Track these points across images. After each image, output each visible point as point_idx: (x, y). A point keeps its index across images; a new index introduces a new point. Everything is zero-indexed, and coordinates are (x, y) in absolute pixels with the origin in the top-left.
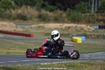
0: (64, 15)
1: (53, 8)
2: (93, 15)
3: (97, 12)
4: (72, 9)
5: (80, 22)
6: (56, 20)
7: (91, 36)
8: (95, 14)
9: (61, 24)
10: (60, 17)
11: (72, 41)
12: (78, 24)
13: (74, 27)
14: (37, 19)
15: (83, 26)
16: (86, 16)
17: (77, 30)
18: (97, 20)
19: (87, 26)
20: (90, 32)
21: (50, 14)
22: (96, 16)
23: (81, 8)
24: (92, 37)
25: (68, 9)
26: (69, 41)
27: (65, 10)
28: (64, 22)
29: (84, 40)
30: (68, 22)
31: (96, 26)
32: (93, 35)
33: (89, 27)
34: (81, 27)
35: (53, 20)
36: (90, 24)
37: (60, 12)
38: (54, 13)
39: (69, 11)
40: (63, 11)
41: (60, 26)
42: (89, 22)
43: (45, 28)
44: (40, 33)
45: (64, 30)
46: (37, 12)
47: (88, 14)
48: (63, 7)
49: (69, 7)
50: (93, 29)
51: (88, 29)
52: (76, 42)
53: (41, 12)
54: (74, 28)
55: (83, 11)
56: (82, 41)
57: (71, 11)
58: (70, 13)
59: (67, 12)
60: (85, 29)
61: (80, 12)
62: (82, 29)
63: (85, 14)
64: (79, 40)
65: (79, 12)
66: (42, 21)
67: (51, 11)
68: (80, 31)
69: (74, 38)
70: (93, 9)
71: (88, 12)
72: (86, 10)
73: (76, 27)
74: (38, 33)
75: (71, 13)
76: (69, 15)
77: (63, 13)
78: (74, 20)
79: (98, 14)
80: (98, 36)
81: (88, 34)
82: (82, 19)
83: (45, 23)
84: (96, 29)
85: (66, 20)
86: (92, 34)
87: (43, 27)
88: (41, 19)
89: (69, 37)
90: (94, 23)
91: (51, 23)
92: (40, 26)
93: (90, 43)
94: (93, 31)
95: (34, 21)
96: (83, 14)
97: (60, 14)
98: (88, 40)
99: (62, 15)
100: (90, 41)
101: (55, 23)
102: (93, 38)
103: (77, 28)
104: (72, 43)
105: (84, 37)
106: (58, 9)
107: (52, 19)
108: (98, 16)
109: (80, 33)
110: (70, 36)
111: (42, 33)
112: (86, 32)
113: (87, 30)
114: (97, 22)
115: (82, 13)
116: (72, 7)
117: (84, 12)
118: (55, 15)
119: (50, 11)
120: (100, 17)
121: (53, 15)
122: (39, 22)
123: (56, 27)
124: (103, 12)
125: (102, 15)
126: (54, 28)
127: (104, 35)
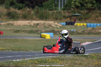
0: (33, 12)
1: (21, 6)
2: (59, 12)
3: (64, 9)
4: (40, 6)
5: (47, 19)
6: (25, 17)
7: (59, 32)
8: (62, 11)
9: (30, 21)
10: (29, 14)
11: (41, 37)
12: (46, 21)
13: (42, 24)
14: (6, 17)
15: (51, 22)
16: (53, 13)
17: (45, 27)
18: (64, 17)
19: (54, 23)
20: (57, 28)
21: (19, 12)
22: (63, 13)
23: (48, 5)
25: (36, 7)
26: (38, 37)
27: (33, 7)
28: (32, 19)
29: (52, 36)
30: (36, 19)
31: (63, 22)
32: (61, 31)
33: (56, 23)
34: (49, 24)
35: (22, 18)
36: (58, 21)
37: (28, 9)
38: (23, 11)
39: (37, 9)
40: (31, 9)
41: (29, 23)
42: (56, 19)
43: (14, 25)
44: (10, 30)
45: (33, 27)
46: (6, 10)
47: (55, 11)
48: (31, 5)
49: (37, 5)
50: (61, 25)
51: (56, 25)
52: (45, 38)
53: (10, 10)
54: (43, 25)
55: (50, 9)
56: (51, 37)
57: (39, 8)
58: (38, 11)
59: (35, 9)
60: (53, 25)
61: (48, 9)
62: (50, 25)
63: (53, 11)
64: (48, 36)
65: (46, 9)
66: (11, 18)
68: (48, 28)
69: (43, 34)
70: (59, 6)
71: (56, 9)
72: (54, 7)
73: (44, 24)
74: (7, 30)
75: (39, 11)
76: (37, 13)
77: (31, 11)
78: (42, 17)
79: (65, 11)
81: (56, 30)
82: (50, 16)
83: (14, 21)
84: (63, 25)
85: (34, 17)
86: (59, 30)
87: (12, 25)
88: (10, 17)
89: (38, 34)
90: (61, 19)
91: (20, 20)
92: (10, 24)
94: (61, 27)
95: (3, 19)
96: (50, 11)
97: (29, 11)
98: (57, 35)
99: (30, 13)
101: (24, 20)
104: (41, 39)
105: (52, 34)
106: (27, 7)
107: (21, 16)
108: (64, 13)
109: (48, 30)
110: (39, 32)
111: (11, 30)
113: (55, 26)
114: (64, 19)
115: (49, 10)
117: (52, 9)
118: (24, 12)
119: (19, 9)
120: (67, 14)
121: (21, 13)
122: (8, 20)
123: (24, 24)
124: (70, 9)
125: (68, 12)
126: (23, 26)
127: (71, 31)
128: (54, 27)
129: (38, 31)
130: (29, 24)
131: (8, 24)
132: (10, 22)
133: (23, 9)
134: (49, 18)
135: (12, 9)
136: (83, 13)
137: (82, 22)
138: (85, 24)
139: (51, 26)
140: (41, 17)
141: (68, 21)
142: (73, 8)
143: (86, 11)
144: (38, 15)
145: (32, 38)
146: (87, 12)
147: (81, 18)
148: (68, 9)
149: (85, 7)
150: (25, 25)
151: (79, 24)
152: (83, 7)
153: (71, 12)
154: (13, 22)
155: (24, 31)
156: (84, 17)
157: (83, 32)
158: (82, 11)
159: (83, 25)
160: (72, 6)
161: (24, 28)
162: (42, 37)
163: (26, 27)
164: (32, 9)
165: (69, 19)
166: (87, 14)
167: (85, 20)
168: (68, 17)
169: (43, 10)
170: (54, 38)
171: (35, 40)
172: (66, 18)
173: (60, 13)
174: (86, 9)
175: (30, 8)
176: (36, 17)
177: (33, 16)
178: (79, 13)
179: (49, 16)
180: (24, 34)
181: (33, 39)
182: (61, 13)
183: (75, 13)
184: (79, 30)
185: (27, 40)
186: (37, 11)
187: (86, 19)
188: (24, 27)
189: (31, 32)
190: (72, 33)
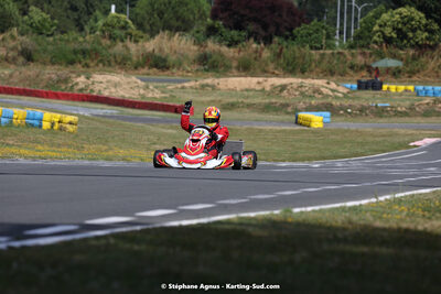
0: (266, 54)
1: (236, 38)
2: (339, 53)
3: (351, 47)
4: (287, 38)
5: (307, 74)
6: (245, 68)
7: (344, 109)
8: (346, 52)
9: (261, 79)
10: (255, 59)
11: (297, 123)
12: (306, 78)
13: (295, 86)
14: (196, 67)
15: (319, 83)
16: (323, 55)
17: (302, 94)
18: (352, 67)
19: (328, 83)
20: (337, 98)
21: (230, 52)
22: (349, 57)
23: (310, 35)
24: (346, 111)
25: (276, 39)
26: (289, 123)
27: (268, 41)
28: (265, 72)
29: (328, 120)
30: (277, 72)
31: (351, 81)
32: (350, 107)
33: (333, 86)
34: (313, 85)
35: (238, 68)
36: (334, 79)
37: (255, 46)
38: (240, 51)
39: (279, 44)
40: (262, 45)
41: (259, 83)
42: (330, 73)
43: (220, 90)
45: (269, 94)
46: (196, 48)
47: (329, 52)
48: (262, 33)
49: (278, 34)
50: (345, 91)
51: (333, 91)
52: (309, 126)
53: (206, 46)
54: (296, 90)
55: (314, 44)
56: (325, 123)
57: (285, 43)
58: (281, 50)
59: (273, 46)
60: (325, 91)
61: (307, 46)
62: (317, 91)
63: (322, 51)
64: (317, 120)
65: (304, 46)
66: (207, 71)
67: (232, 43)
68: (311, 97)
69: (302, 115)
70: (337, 37)
71: (330, 46)
72: (324, 41)
73: (301, 86)
74: (203, 103)
75: (285, 50)
76: (279, 55)
77: (262, 49)
78: (293, 68)
79: (354, 51)
81: (336, 103)
82: (313, 65)
83: (218, 77)
84: (351, 90)
85: (271, 67)
86: (346, 103)
87: (213, 87)
88: (207, 67)
89: (288, 113)
90: (343, 74)
91: (234, 76)
92: (208, 85)
93: (346, 128)
94: (345, 96)
95: (188, 72)
96: (313, 52)
97: (256, 52)
98: (338, 119)
99: (260, 56)
100: (343, 124)
101: (245, 76)
102: (350, 114)
103: (304, 89)
104: (298, 127)
105: (328, 114)
106: (252, 40)
107: (235, 64)
108: (353, 55)
109: (313, 102)
110: (289, 110)
111: (213, 101)
112: (329, 100)
113: (330, 93)
114: (351, 73)
115: (311, 48)
116: (287, 33)
117: (318, 45)
118: (242, 54)
119: (229, 46)
120: (360, 60)
121: (237, 55)
122: (200, 73)
123: (247, 87)
124: (367, 46)
125: (363, 54)
126: (242, 91)
127: (376, 106)
128: (328, 96)
129: (288, 105)
130: (258, 88)
131: (203, 87)
132: (209, 81)
133: (240, 45)
134: (311, 71)
135: (212, 45)
136: (403, 56)
137: (401, 83)
138: (411, 88)
139: (321, 93)
140: (290, 68)
141: (364, 80)
142: (376, 42)
143: (411, 52)
144: (282, 61)
145: (274, 124)
146: (413, 55)
147: (399, 72)
148: (362, 47)
149: (409, 42)
150: (247, 90)
151: (393, 88)
152: (405, 41)
153: (371, 55)
154: (217, 81)
155: (249, 106)
156: (408, 69)
157: (412, 108)
158: (401, 52)
159: (406, 90)
160: (375, 38)
161: (248, 97)
162: (301, 124)
163: (251, 93)
164: (265, 44)
165: (365, 73)
166: (414, 58)
167: (410, 77)
168: (362, 68)
169: (295, 48)
170: (333, 127)
171: (284, 131)
172: (356, 71)
173: (342, 58)
174: (412, 46)
175: (259, 43)
176: (276, 69)
177: (267, 65)
178: (394, 57)
179: (310, 66)
180: (248, 114)
181: (278, 128)
182: (345, 56)
183: (382, 57)
184: (399, 105)
185: (261, 131)
186: (278, 51)
187: (412, 73)
188: (246, 93)
189: (267, 108)
190: (380, 112)
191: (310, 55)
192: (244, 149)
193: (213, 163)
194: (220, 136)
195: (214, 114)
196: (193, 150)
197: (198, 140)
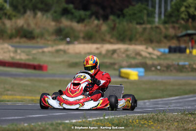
0: (104, 28)
2: (157, 27)
3: (165, 22)
4: (119, 16)
5: (133, 42)
7: (155, 66)
8: (161, 26)
10: (97, 31)
11: (120, 76)
12: (130, 44)
13: (122, 50)
15: (140, 48)
16: (145, 29)
17: (128, 56)
18: (166, 37)
19: (147, 48)
20: (152, 59)
22: (163, 30)
23: (135, 14)
24: (156, 68)
25: (112, 17)
26: (115, 76)
27: (106, 18)
28: (103, 41)
29: (142, 74)
30: (112, 40)
31: (164, 47)
32: (159, 65)
33: (150, 50)
34: (135, 50)
36: (154, 45)
37: (96, 22)
38: (86, 26)
39: (114, 21)
40: (101, 21)
41: (97, 48)
42: (150, 41)
45: (105, 56)
47: (149, 26)
49: (113, 13)
50: (159, 54)
51: (150, 54)
52: (128, 78)
54: (123, 53)
55: (139, 21)
56: (139, 77)
57: (117, 21)
58: (115, 25)
59: (110, 22)
60: (144, 54)
61: (135, 22)
62: (138, 54)
63: (144, 26)
65: (131, 22)
68: (134, 58)
69: (124, 70)
70: (157, 16)
71: (149, 22)
72: (145, 18)
73: (127, 50)
75: (117, 25)
76: (113, 29)
77: (101, 24)
78: (123, 38)
79: (167, 25)
80: (168, 68)
81: (149, 62)
82: (138, 36)
84: (164, 54)
85: (108, 37)
86: (156, 62)
88: (62, 37)
89: (115, 70)
90: (159, 42)
92: (60, 50)
94: (159, 57)
96: (138, 27)
97: (97, 26)
99: (100, 29)
102: (159, 70)
103: (128, 53)
105: (142, 70)
106: (94, 18)
107: (82, 35)
108: (166, 29)
109: (133, 62)
110: (116, 67)
111: (63, 62)
113: (148, 55)
114: (165, 41)
116: (119, 13)
117: (141, 21)
119: (78, 22)
120: (171, 32)
121: (83, 29)
124: (177, 22)
125: (174, 28)
126: (85, 54)
127: (178, 65)
128: (145, 58)
129: (115, 64)
130: (97, 51)
131: (57, 51)
134: (137, 40)
139: (141, 56)
142: (183, 19)
144: (115, 33)
148: (173, 22)
150: (89, 54)
151: (195, 52)
153: (179, 28)
160: (183, 16)
162: (123, 77)
164: (103, 21)
165: (175, 41)
168: (173, 38)
169: (125, 23)
172: (169, 40)
173: (158, 30)
175: (99, 20)
176: (112, 38)
177: (105, 36)
179: (135, 36)
182: (160, 29)
186: (112, 26)
190: (181, 69)
191: (136, 28)
192: (124, 92)
193: (90, 104)
194: (102, 82)
195: (91, 62)
196: (72, 92)
197: (79, 84)
